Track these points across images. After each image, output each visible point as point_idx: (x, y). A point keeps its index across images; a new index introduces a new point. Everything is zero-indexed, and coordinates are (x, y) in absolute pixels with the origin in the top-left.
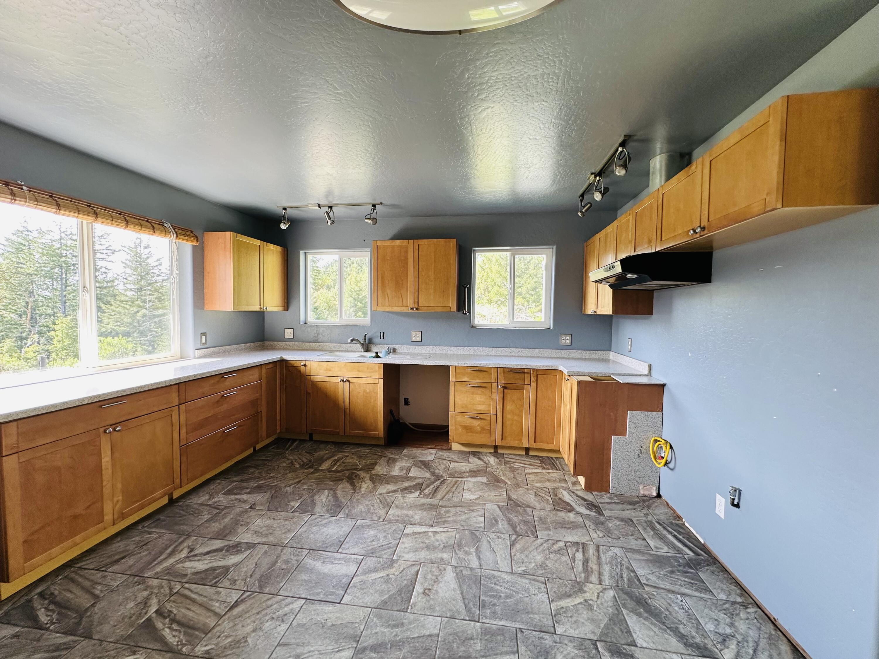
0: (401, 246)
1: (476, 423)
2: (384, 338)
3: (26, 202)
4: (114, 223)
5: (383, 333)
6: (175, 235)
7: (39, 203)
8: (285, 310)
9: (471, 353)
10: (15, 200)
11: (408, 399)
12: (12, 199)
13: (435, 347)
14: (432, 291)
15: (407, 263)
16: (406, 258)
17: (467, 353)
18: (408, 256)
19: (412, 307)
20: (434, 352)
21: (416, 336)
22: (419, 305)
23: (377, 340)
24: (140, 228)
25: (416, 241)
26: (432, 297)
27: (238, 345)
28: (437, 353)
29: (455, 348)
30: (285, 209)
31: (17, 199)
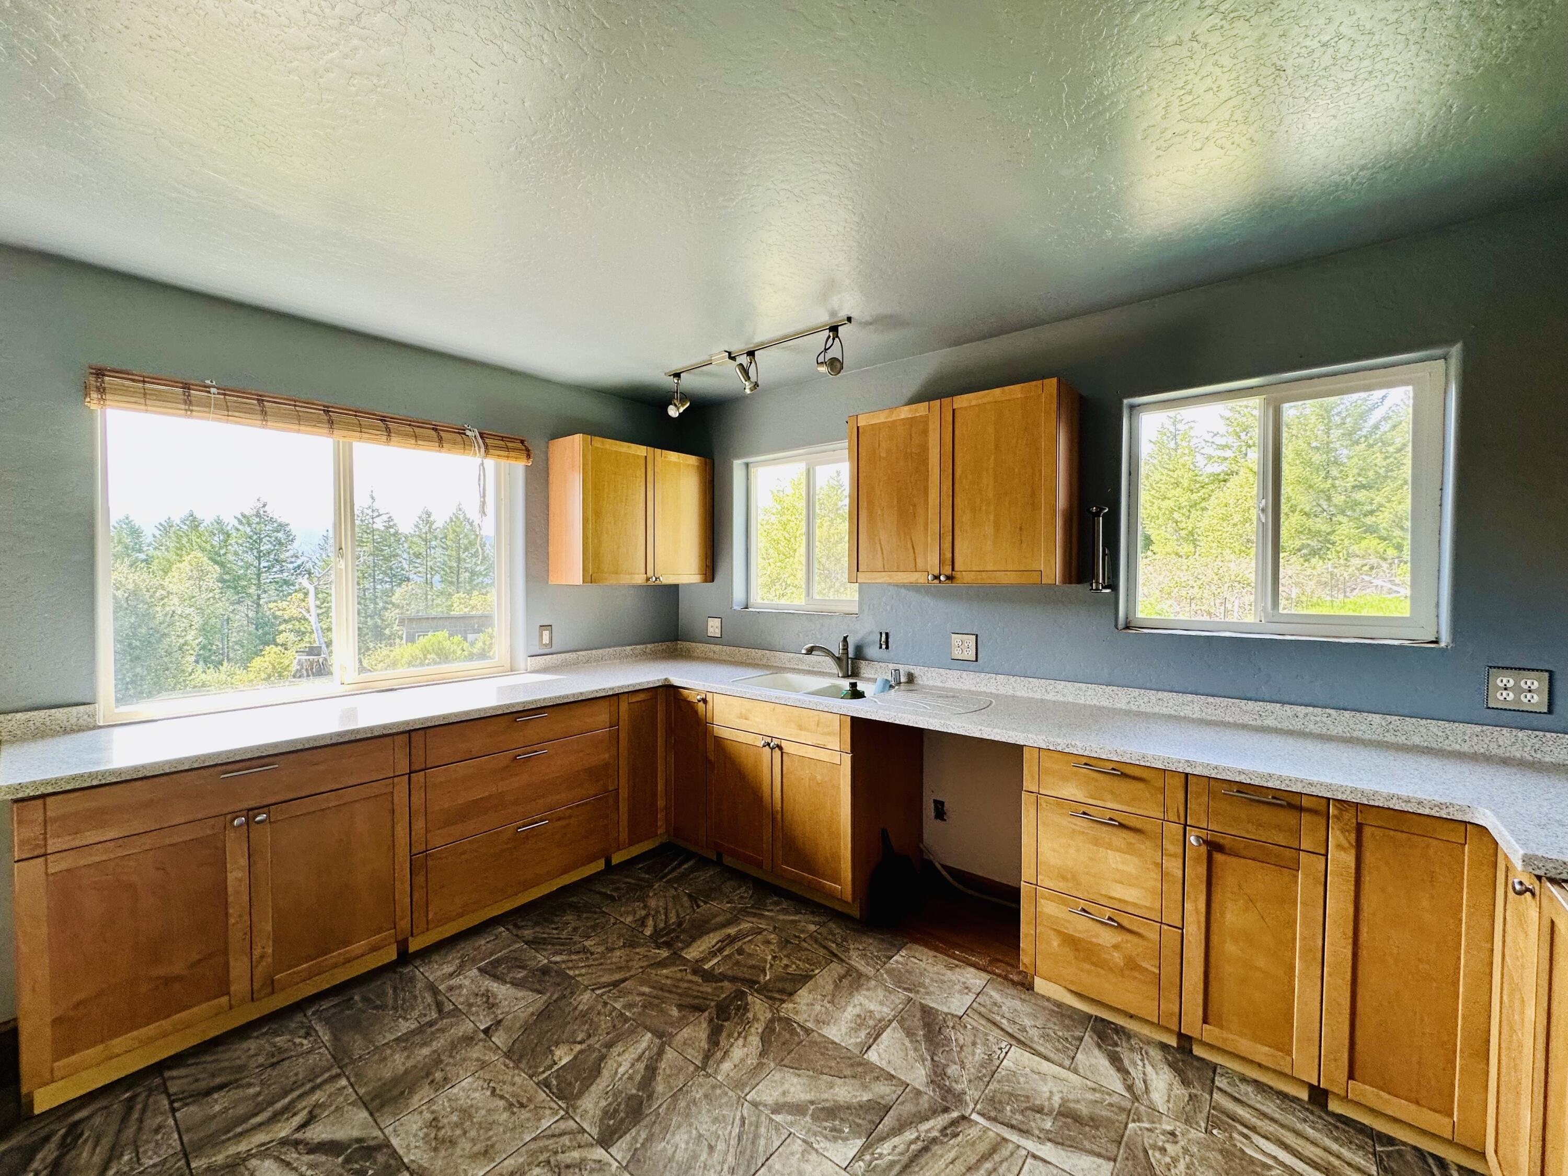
0: (911, 422)
1: (1107, 937)
2: (887, 647)
3: (209, 412)
4: (364, 435)
5: (887, 634)
6: (483, 450)
7: (230, 413)
8: (706, 581)
9: (1122, 704)
10: (192, 411)
11: (942, 803)
12: (186, 410)
13: (1012, 679)
14: (989, 530)
15: (925, 462)
16: (924, 448)
17: (1105, 703)
18: (926, 442)
19: (936, 572)
20: (1011, 692)
21: (963, 647)
22: (956, 568)
23: (872, 651)
24: (413, 442)
25: (946, 401)
26: (989, 545)
27: (618, 649)
28: (1019, 694)
29: (1069, 684)
30: (677, 375)
31: (194, 408)
